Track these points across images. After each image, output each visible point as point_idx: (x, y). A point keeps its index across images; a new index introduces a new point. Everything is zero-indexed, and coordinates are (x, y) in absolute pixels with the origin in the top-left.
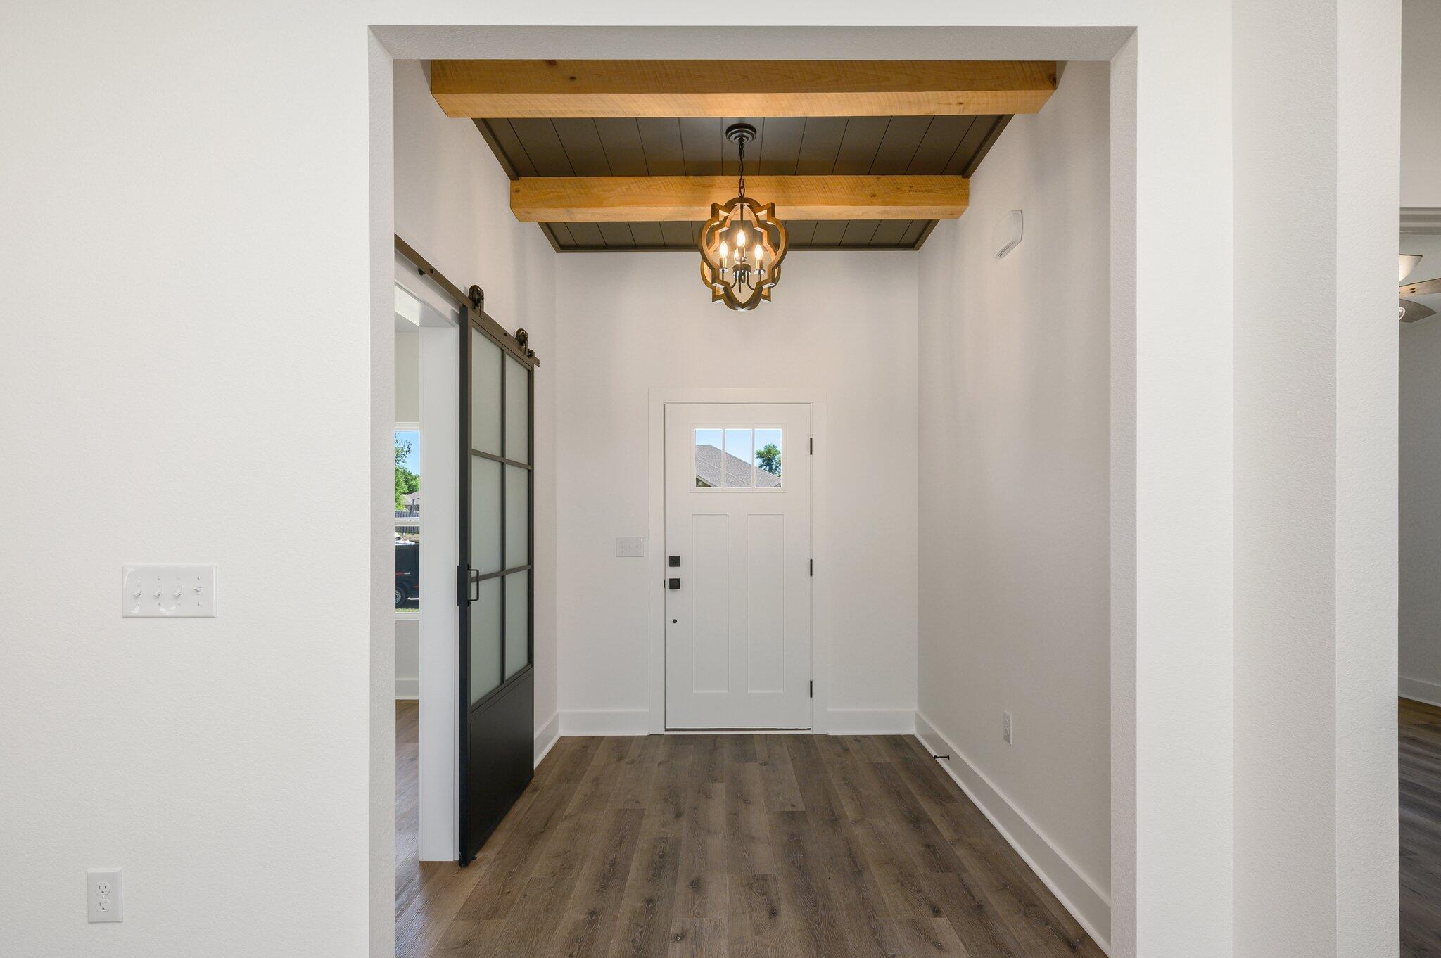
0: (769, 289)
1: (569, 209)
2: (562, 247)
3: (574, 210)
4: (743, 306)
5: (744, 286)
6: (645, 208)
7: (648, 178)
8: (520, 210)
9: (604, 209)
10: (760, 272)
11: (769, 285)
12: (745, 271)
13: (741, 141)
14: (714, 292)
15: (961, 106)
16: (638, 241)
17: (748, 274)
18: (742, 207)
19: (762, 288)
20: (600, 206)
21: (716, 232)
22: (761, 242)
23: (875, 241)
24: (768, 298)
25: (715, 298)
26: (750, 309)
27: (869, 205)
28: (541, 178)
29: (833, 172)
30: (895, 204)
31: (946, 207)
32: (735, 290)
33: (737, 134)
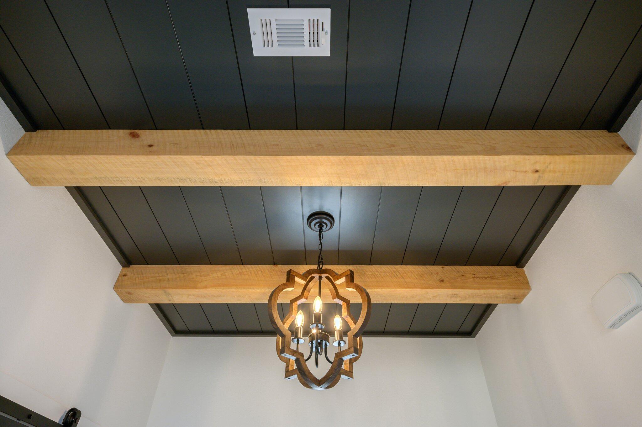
0: (351, 361)
1: (166, 290)
2: (176, 332)
3: (171, 291)
4: (319, 383)
5: (322, 358)
6: (235, 290)
7: (242, 266)
8: (122, 290)
9: (197, 290)
10: (339, 344)
11: (350, 357)
12: (322, 341)
13: (321, 227)
14: (287, 366)
15: (537, 175)
16: (240, 328)
17: (326, 345)
18: (320, 278)
19: (343, 360)
20: (195, 287)
21: (294, 304)
22: (341, 315)
23: (438, 329)
24: (350, 374)
25: (288, 374)
26: (326, 388)
27: (439, 288)
28: (149, 266)
29: (402, 262)
30: (463, 288)
31: (510, 291)
32: (310, 365)
33: (317, 220)
